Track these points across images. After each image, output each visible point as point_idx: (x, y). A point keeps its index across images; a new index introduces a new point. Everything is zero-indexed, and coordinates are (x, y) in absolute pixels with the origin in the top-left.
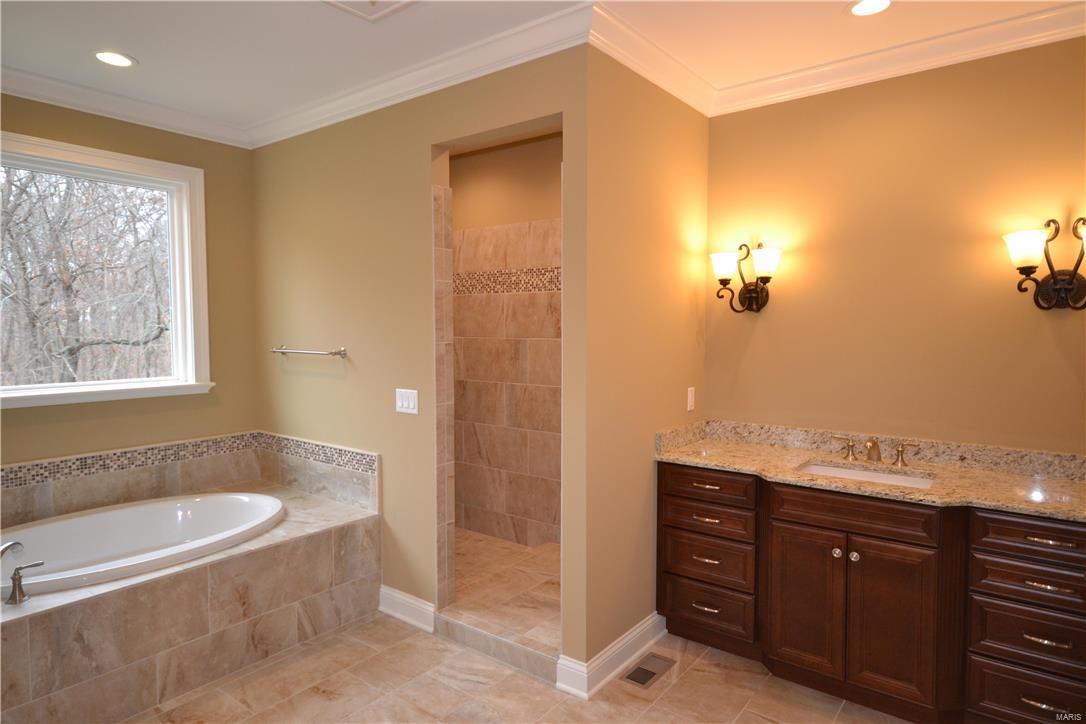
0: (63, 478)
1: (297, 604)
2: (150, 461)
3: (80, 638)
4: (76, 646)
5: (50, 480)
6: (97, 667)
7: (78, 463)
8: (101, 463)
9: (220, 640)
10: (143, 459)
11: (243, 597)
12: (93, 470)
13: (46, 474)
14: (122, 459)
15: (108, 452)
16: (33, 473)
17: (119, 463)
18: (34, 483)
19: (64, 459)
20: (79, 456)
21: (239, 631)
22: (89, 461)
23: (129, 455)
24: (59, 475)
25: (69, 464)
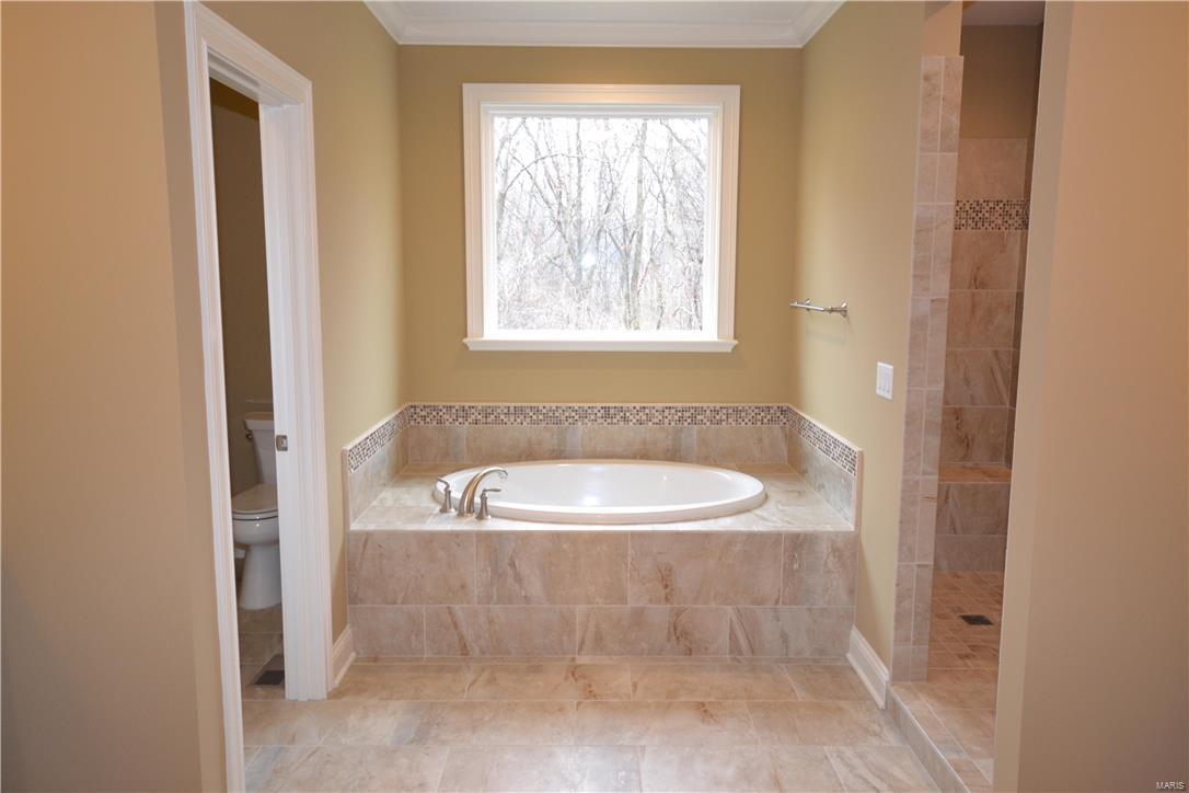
0: (589, 424)
1: (729, 609)
2: (666, 421)
3: (512, 565)
4: (510, 572)
5: (580, 423)
6: (526, 597)
7: (602, 411)
8: (622, 414)
9: (638, 617)
10: (660, 417)
11: (666, 579)
12: (615, 421)
13: (577, 417)
14: (641, 414)
15: (628, 405)
16: (567, 414)
17: (638, 417)
18: (567, 423)
19: (591, 405)
20: (604, 405)
21: (659, 614)
22: (612, 411)
23: (647, 411)
24: (586, 420)
25: (596, 411)
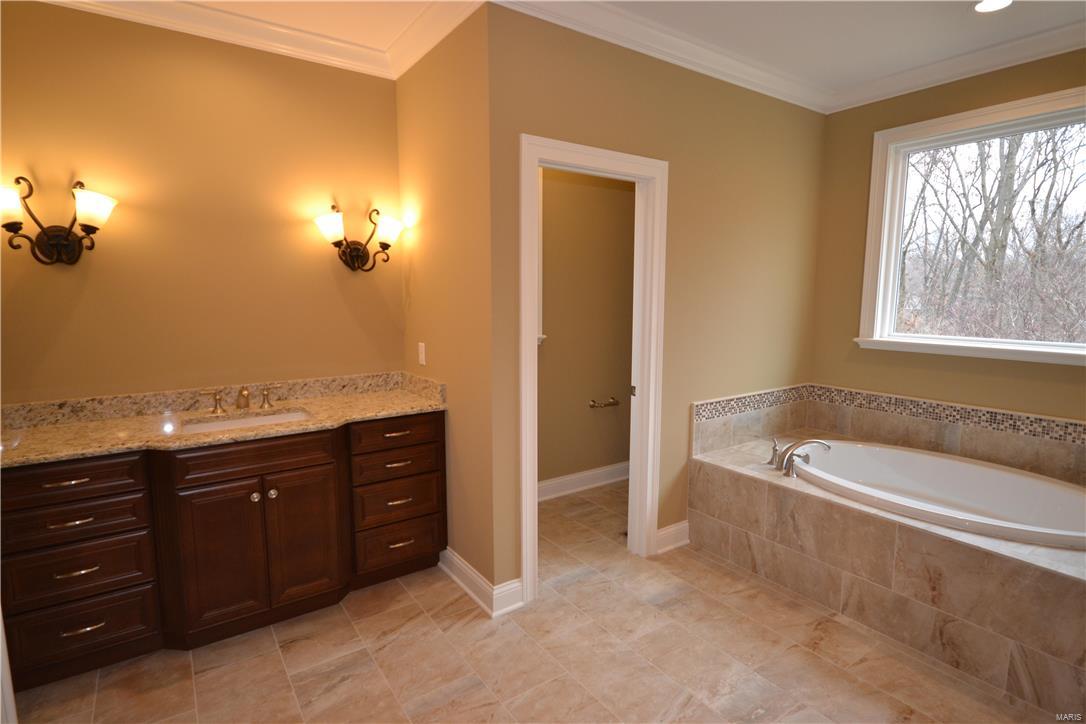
0: (972, 425)
1: (1011, 644)
2: (1069, 438)
4: (791, 521)
5: (961, 423)
6: (801, 546)
7: (988, 416)
8: (1011, 422)
9: (901, 606)
10: (1062, 433)
11: (935, 581)
12: (1002, 427)
13: (958, 417)
14: (1035, 425)
15: (1020, 414)
16: (947, 412)
17: (1031, 428)
18: (947, 421)
19: (975, 408)
20: (991, 410)
22: (999, 417)
23: (1044, 424)
24: (968, 421)
25: (980, 414)
